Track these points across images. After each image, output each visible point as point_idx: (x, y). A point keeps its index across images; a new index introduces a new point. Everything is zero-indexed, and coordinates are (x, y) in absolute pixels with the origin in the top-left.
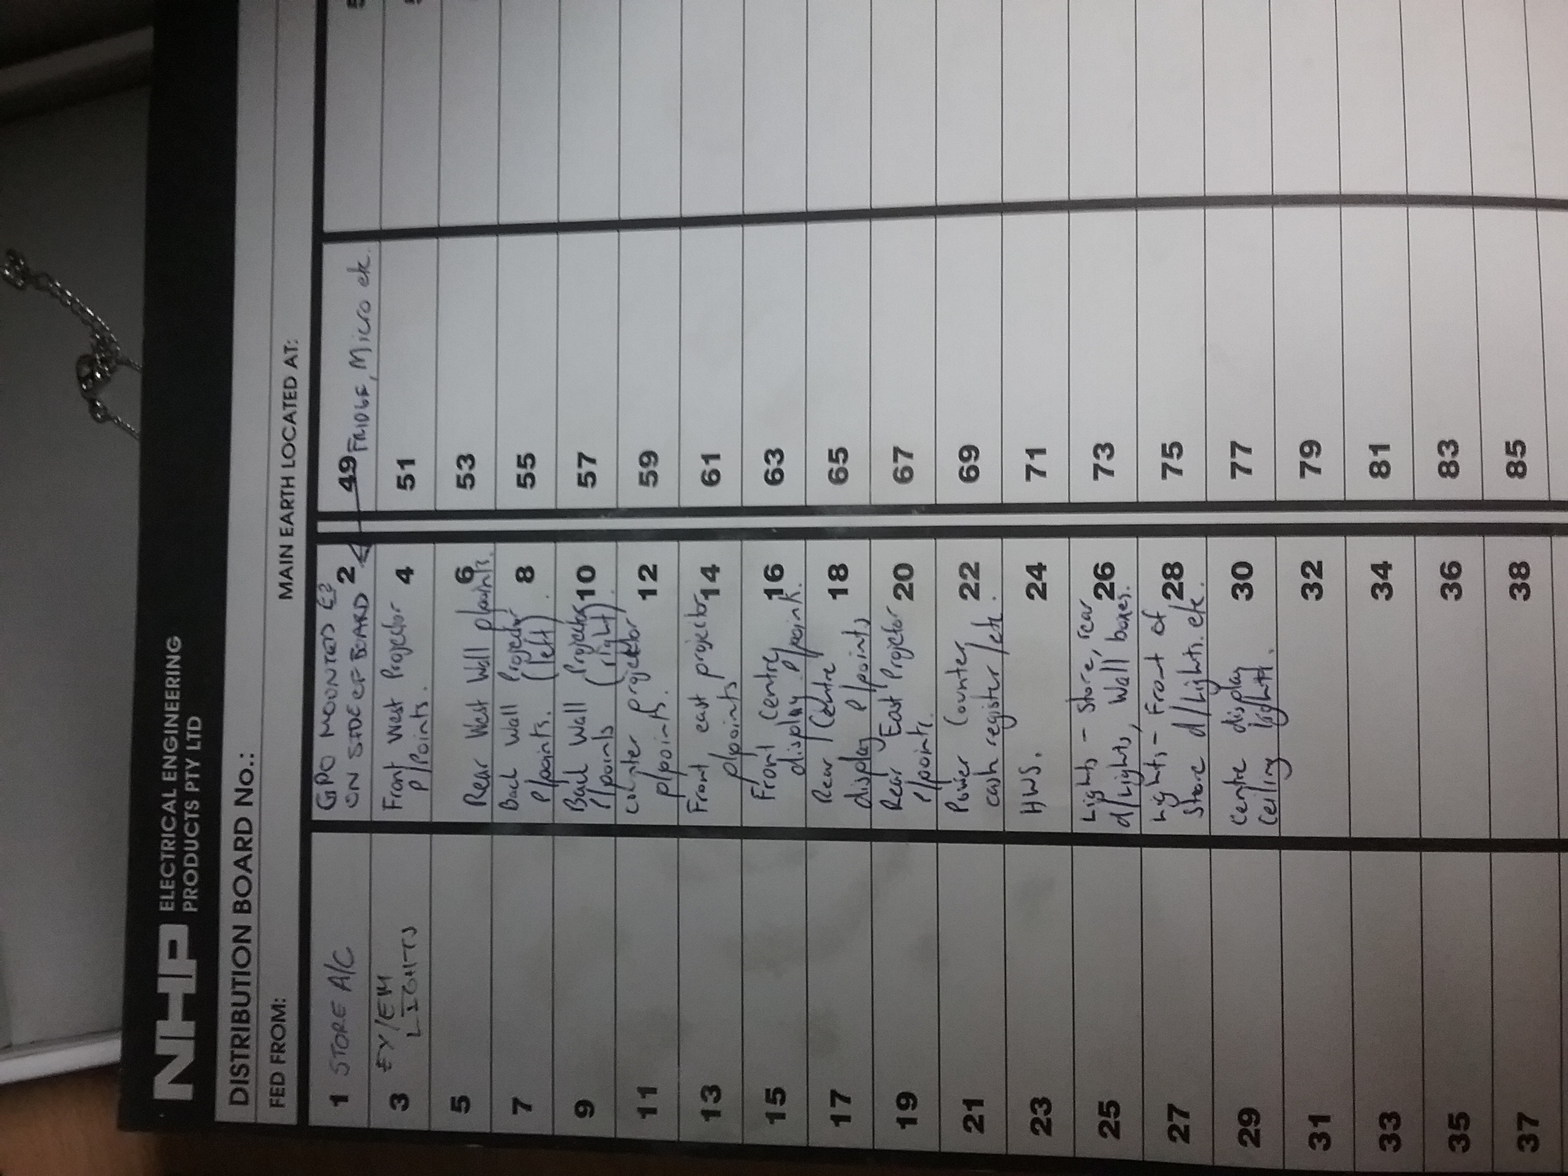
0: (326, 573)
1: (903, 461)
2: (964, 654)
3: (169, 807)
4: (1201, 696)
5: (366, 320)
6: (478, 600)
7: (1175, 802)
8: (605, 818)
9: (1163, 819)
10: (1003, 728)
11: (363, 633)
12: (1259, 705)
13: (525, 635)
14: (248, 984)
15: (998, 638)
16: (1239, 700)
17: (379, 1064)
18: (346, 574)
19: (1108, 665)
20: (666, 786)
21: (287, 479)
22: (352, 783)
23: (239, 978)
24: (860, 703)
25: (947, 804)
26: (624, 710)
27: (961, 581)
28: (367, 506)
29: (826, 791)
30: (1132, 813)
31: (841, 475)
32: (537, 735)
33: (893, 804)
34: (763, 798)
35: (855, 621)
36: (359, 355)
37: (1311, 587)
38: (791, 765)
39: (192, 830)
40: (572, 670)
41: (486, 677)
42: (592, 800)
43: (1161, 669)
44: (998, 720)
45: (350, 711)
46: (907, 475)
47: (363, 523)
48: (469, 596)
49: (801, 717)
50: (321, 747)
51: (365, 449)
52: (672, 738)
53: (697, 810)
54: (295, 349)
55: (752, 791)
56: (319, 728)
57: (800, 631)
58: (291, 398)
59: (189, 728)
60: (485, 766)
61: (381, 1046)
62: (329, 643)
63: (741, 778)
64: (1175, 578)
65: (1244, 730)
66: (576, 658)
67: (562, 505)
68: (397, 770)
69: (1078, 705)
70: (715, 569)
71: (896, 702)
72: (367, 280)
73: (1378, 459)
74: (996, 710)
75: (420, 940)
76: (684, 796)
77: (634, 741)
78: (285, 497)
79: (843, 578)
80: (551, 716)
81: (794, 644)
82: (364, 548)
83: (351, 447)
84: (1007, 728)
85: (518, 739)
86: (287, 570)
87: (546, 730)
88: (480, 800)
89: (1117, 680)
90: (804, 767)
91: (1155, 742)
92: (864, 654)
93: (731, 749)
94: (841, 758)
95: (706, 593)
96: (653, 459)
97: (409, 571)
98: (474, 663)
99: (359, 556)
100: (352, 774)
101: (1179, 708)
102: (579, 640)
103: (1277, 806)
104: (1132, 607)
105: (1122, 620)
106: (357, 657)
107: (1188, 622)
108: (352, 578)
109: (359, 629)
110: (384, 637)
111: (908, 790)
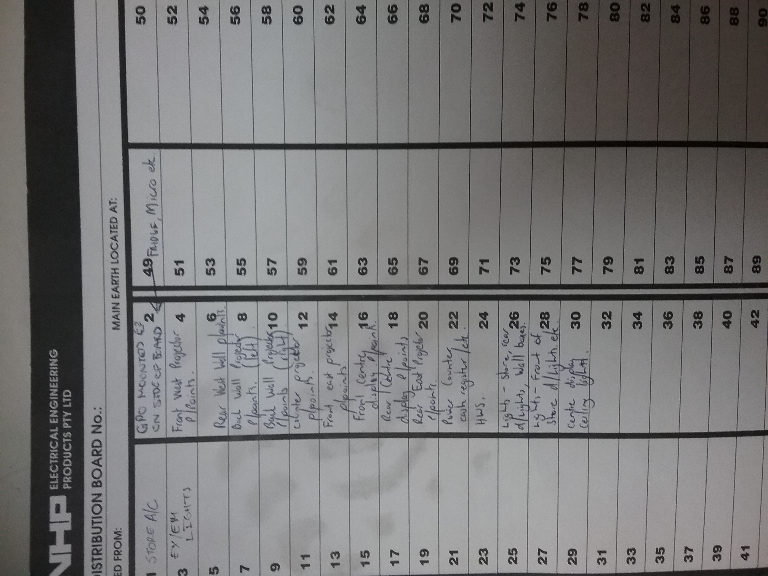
0: (137, 316)
1: (423, 265)
2: (451, 354)
3: (54, 436)
4: (556, 372)
5: (154, 190)
6: (219, 329)
7: (543, 418)
8: (284, 431)
9: (538, 426)
10: (468, 386)
11: (159, 346)
12: (581, 375)
13: (243, 346)
14: (101, 522)
15: (466, 346)
16: (573, 373)
17: (172, 556)
18: (149, 317)
19: (516, 358)
20: (313, 415)
21: (114, 269)
22: (156, 419)
23: (95, 520)
24: (404, 376)
25: (443, 421)
26: (293, 381)
27: (450, 320)
28: (159, 283)
29: (388, 416)
30: (524, 424)
31: (395, 271)
32: (250, 393)
33: (418, 421)
34: (359, 419)
35: (401, 338)
36: (152, 207)
37: (606, 323)
38: (371, 404)
39: (67, 447)
40: (267, 362)
41: (224, 366)
42: (278, 423)
43: (538, 359)
44: (466, 383)
45: (153, 385)
46: (425, 271)
47: (157, 292)
48: (214, 327)
49: (376, 382)
50: (138, 403)
51: (157, 255)
52: (316, 393)
53: (328, 426)
54: (115, 203)
55: (354, 417)
56: (137, 393)
57: (376, 344)
58: (114, 228)
59: (64, 396)
60: (224, 409)
61: (173, 547)
62: (141, 352)
63: (349, 411)
64: (546, 319)
65: (574, 386)
66: (268, 357)
67: (260, 284)
68: (179, 412)
69: (502, 376)
70: (335, 314)
71: (420, 375)
72: (154, 169)
73: (639, 265)
74: (464, 378)
75: (193, 494)
76: (322, 420)
77: (297, 395)
78: (114, 279)
79: (396, 319)
80: (257, 384)
81: (373, 349)
82: (158, 305)
83: (149, 254)
84: (470, 386)
85: (241, 395)
86: (117, 316)
87: (255, 391)
88: (222, 425)
89: (519, 365)
90: (378, 405)
91: (535, 392)
92: (405, 354)
93: (344, 397)
94: (395, 401)
95: (331, 326)
96: (304, 262)
97: (183, 316)
98: (218, 360)
99: (156, 308)
100: (155, 415)
101: (546, 377)
102: (270, 348)
103: (588, 419)
104: (526, 331)
105: (522, 337)
106: (156, 358)
107: (551, 339)
108: (152, 319)
109: (157, 344)
110: (170, 349)
111: (425, 415)
